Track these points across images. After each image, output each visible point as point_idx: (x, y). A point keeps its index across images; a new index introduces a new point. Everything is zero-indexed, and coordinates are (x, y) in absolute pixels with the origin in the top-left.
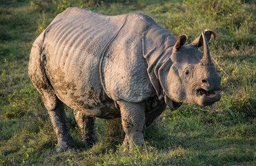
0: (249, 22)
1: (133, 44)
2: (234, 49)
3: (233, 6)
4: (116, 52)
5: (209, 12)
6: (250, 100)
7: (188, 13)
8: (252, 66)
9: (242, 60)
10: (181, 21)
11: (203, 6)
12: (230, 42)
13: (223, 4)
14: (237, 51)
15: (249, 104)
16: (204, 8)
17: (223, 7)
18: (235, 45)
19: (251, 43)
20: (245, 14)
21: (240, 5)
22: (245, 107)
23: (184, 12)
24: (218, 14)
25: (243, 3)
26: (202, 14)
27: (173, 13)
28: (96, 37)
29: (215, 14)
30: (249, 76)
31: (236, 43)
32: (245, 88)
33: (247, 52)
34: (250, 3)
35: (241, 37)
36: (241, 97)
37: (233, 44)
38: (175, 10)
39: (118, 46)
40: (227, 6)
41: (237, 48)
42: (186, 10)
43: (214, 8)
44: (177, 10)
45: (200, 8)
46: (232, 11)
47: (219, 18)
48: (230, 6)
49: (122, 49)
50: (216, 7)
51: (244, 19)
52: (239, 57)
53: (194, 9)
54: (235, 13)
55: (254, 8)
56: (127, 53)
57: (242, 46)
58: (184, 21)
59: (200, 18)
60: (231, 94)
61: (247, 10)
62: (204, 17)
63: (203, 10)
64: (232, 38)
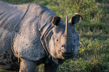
0: (100, 14)
1: (34, 23)
2: (90, 31)
3: (90, 4)
4: (22, 29)
5: (74, 6)
6: (98, 64)
7: (61, 6)
8: (101, 42)
9: (94, 38)
10: (57, 11)
11: (71, 3)
12: (87, 27)
13: (84, 2)
14: (91, 33)
15: (97, 67)
16: (72, 4)
17: (83, 4)
18: (90, 29)
19: (101, 28)
20: (97, 9)
21: (95, 3)
22: (94, 68)
23: (58, 5)
24: (80, 8)
25: (96, 2)
26: (70, 7)
27: (51, 6)
28: (9, 19)
29: (78, 8)
30: (98, 49)
31: (91, 27)
32: (96, 56)
33: (98, 34)
34: (101, 3)
35: (94, 24)
36: (93, 62)
37: (89, 28)
38: (52, 4)
39: (24, 24)
40: (86, 3)
41: (92, 31)
42: (60, 4)
43: (78, 4)
44: (54, 4)
45: (69, 3)
46: (89, 7)
47: (81, 11)
48: (88, 3)
49: (27, 26)
50: (79, 4)
51: (97, 12)
52: (92, 36)
53: (65, 4)
54: (91, 8)
55: (104, 6)
56: (30, 29)
57: (95, 30)
58: (58, 11)
59: (68, 10)
60: (86, 60)
61: (99, 7)
62: (71, 10)
63: (71, 5)
64: (89, 24)
